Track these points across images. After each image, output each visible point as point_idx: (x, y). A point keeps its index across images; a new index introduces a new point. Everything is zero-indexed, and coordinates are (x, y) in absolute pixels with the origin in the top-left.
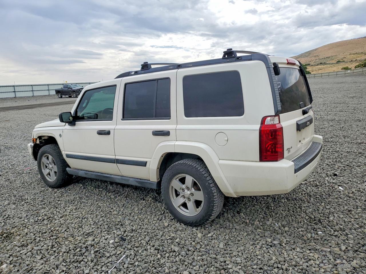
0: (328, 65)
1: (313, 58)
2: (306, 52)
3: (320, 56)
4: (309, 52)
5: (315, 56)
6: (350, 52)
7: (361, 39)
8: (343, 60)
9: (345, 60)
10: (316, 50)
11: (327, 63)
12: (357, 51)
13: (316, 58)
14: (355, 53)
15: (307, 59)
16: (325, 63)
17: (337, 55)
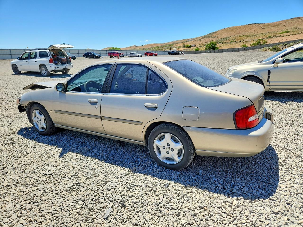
0: (225, 44)
1: (214, 38)
2: (209, 34)
3: (219, 37)
4: (211, 33)
5: (215, 37)
6: (239, 34)
7: (247, 26)
8: (235, 40)
9: (236, 40)
10: (216, 32)
11: (224, 42)
12: (244, 34)
13: (216, 38)
14: (243, 35)
15: (209, 39)
16: (222, 42)
17: (230, 37)
